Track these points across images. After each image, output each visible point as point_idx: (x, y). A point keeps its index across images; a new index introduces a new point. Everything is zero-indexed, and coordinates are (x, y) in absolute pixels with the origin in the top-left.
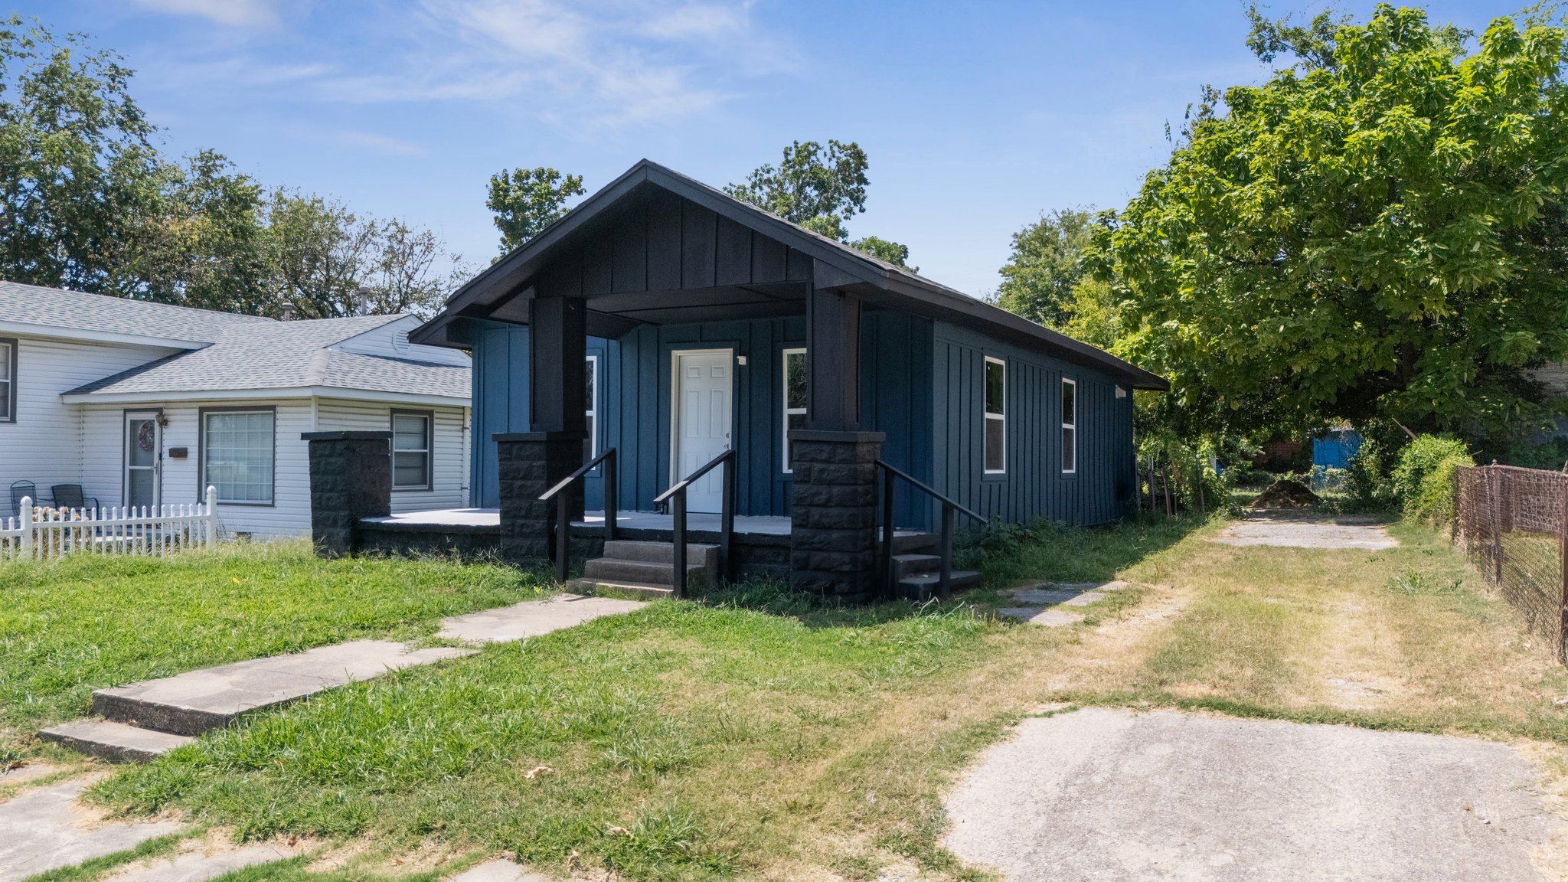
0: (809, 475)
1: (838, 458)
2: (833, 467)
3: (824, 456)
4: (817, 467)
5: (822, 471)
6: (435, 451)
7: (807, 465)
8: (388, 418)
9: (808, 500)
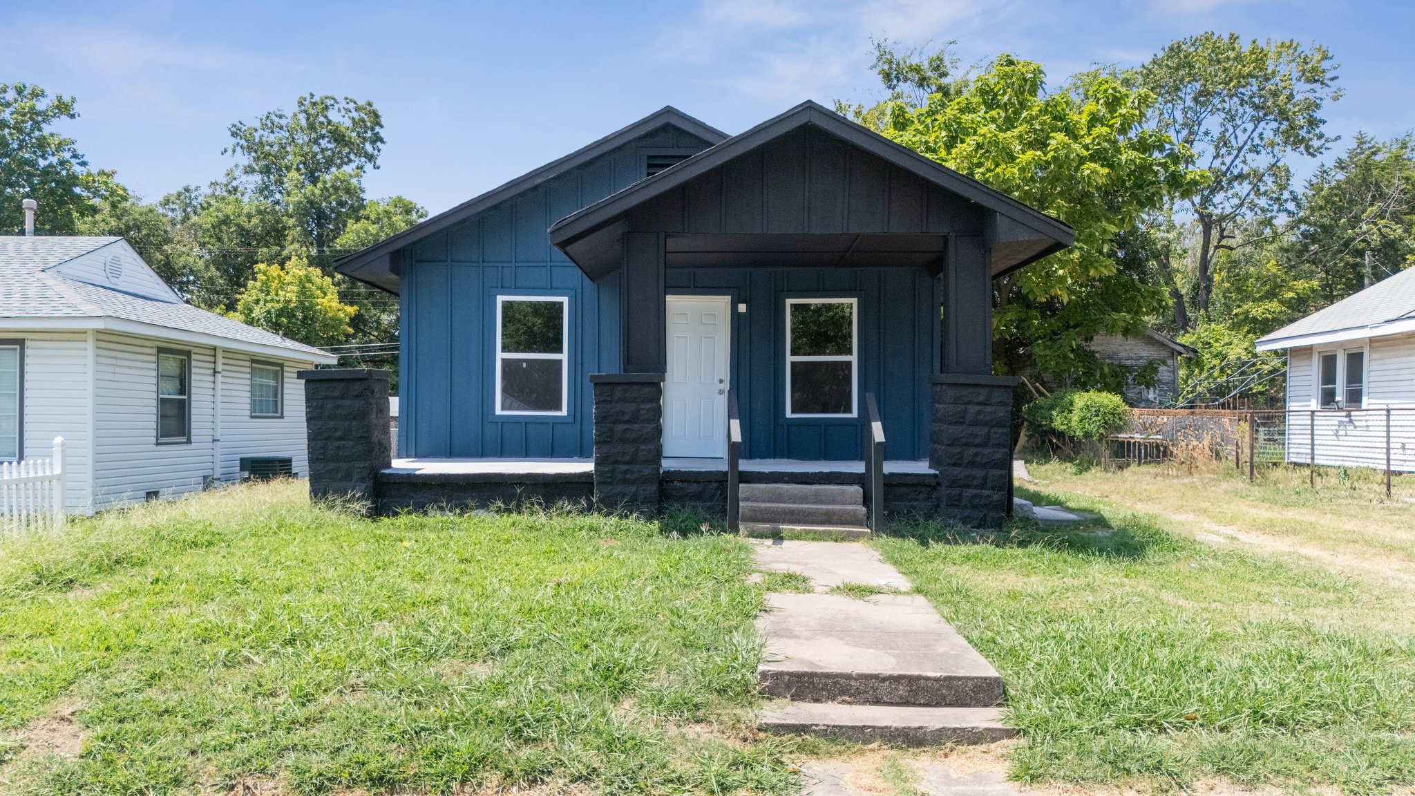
0: (964, 417)
1: (994, 400)
2: (988, 409)
3: (981, 398)
4: (972, 409)
5: (979, 413)
6: (193, 397)
7: (960, 407)
8: (154, 358)
9: (964, 441)
